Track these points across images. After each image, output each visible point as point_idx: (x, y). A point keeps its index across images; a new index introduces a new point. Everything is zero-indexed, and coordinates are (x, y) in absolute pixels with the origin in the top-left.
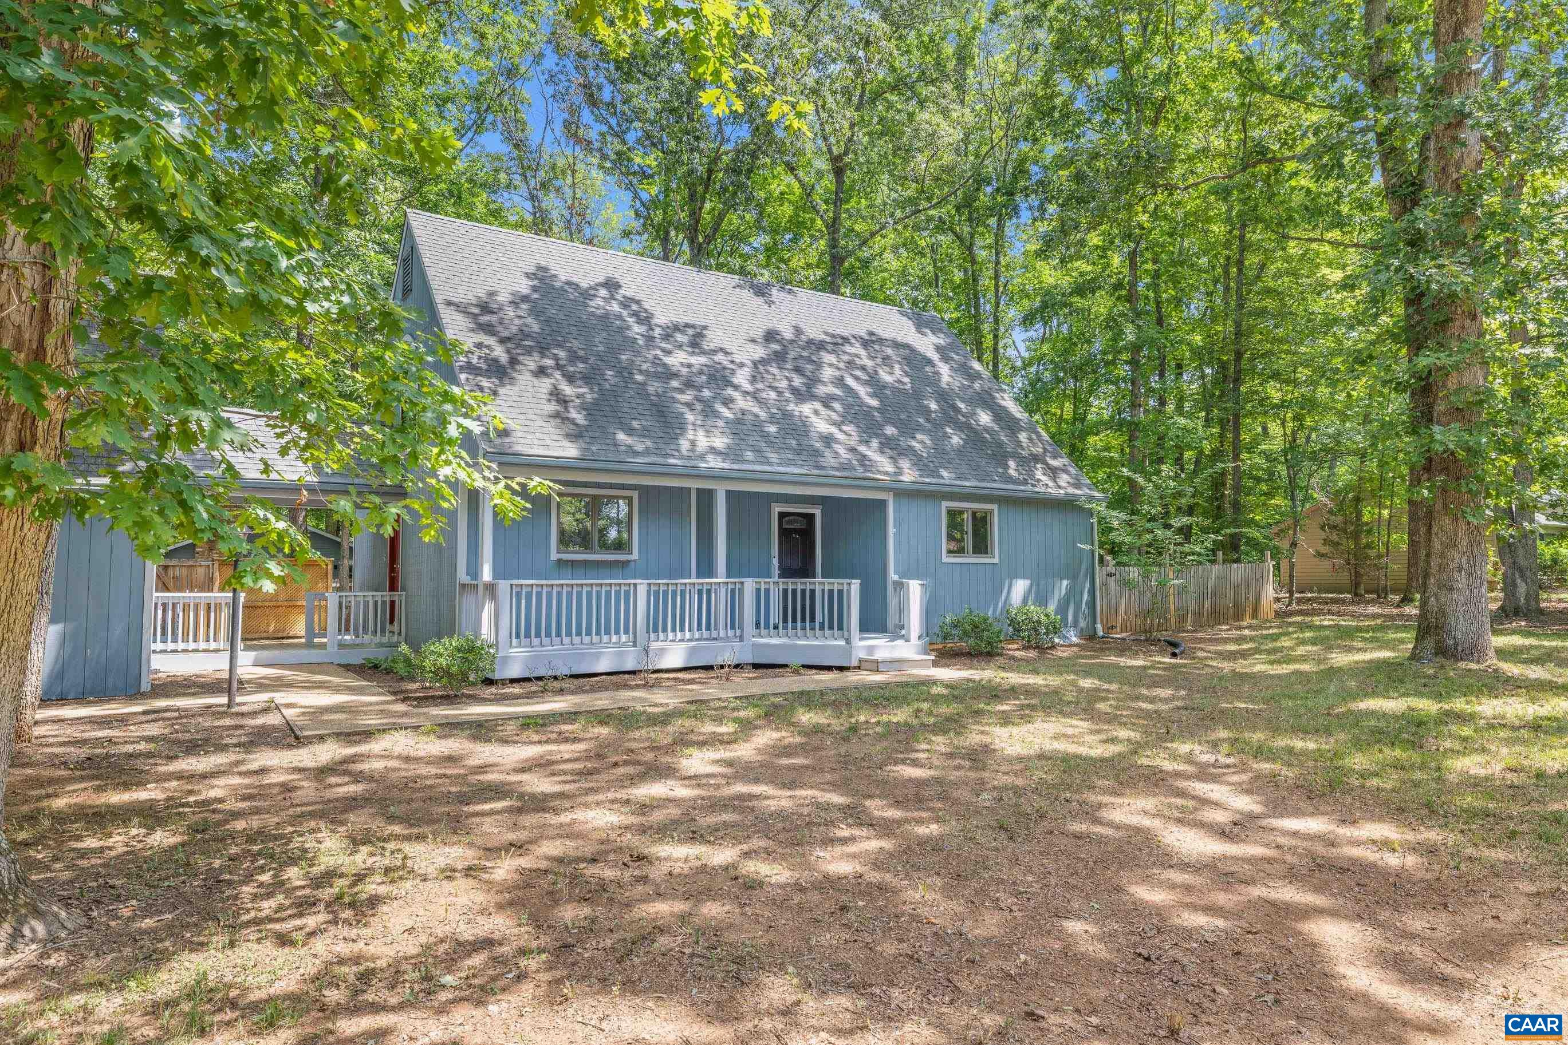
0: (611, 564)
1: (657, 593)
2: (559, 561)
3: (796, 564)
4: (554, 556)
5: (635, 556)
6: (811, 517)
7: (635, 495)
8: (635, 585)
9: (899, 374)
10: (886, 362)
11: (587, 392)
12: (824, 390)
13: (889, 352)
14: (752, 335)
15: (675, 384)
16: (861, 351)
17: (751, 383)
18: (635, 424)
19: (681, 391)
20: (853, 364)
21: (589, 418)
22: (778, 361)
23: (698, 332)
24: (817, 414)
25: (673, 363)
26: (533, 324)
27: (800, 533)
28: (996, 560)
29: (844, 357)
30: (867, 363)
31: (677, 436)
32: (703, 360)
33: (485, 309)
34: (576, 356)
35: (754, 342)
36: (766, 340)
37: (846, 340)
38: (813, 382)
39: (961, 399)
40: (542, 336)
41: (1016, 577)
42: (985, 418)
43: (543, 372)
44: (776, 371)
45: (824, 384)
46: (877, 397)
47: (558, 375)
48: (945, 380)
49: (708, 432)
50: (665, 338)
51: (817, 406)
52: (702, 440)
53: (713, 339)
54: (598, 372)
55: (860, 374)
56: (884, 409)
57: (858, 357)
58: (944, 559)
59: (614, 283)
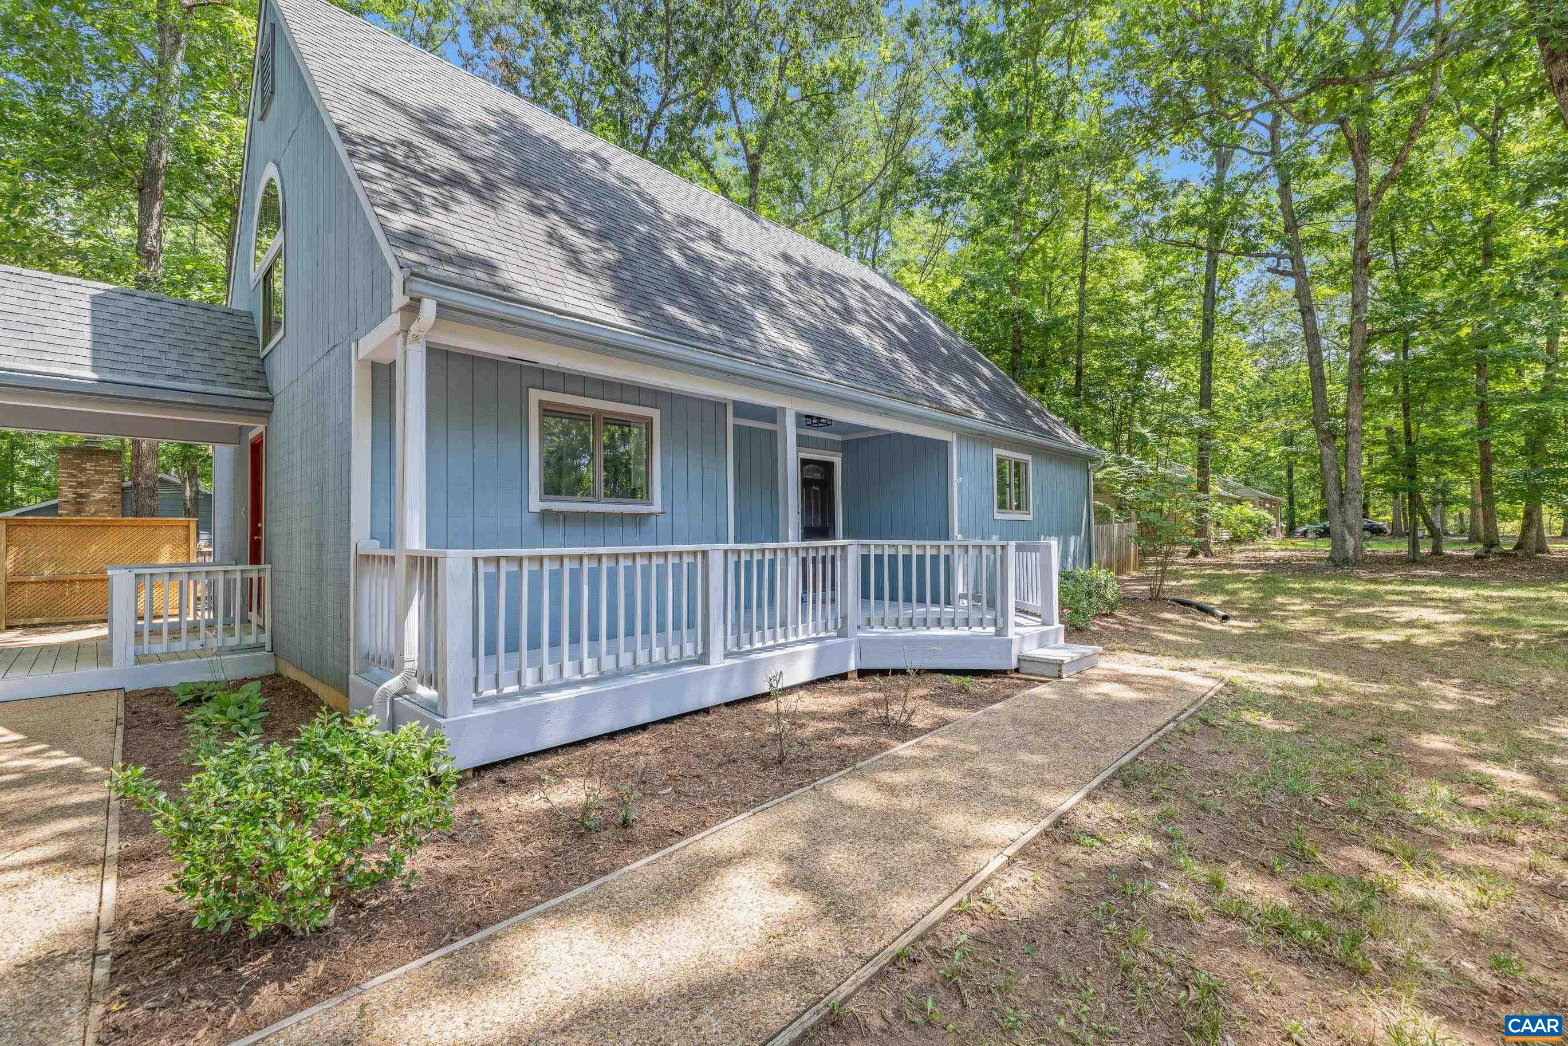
0: (623, 518)
2: (545, 514)
3: (816, 522)
4: (536, 504)
5: (656, 507)
6: (828, 466)
7: (655, 415)
8: (704, 553)
9: (903, 318)
10: (888, 306)
11: (604, 250)
12: (860, 317)
13: (885, 298)
14: (767, 250)
15: (718, 273)
16: (864, 291)
17: (791, 293)
18: (686, 305)
19: (728, 281)
20: (866, 301)
21: (619, 281)
22: (805, 280)
23: (712, 230)
24: (869, 337)
25: (702, 251)
26: (510, 158)
27: (819, 484)
28: (1031, 516)
29: (855, 293)
30: (875, 303)
31: (748, 330)
32: (731, 258)
33: (436, 119)
34: (578, 208)
35: (775, 257)
36: (785, 260)
37: (847, 279)
38: (847, 307)
39: (959, 350)
40: (525, 174)
41: (1044, 534)
42: (986, 371)
43: (535, 209)
44: (807, 289)
45: (857, 312)
46: (903, 333)
47: (557, 220)
48: (937, 332)
49: (781, 332)
50: (681, 225)
51: (865, 329)
52: (778, 340)
53: (730, 241)
54: (614, 233)
55: (877, 310)
56: (914, 345)
57: (865, 296)
58: (996, 515)
59: (600, 158)
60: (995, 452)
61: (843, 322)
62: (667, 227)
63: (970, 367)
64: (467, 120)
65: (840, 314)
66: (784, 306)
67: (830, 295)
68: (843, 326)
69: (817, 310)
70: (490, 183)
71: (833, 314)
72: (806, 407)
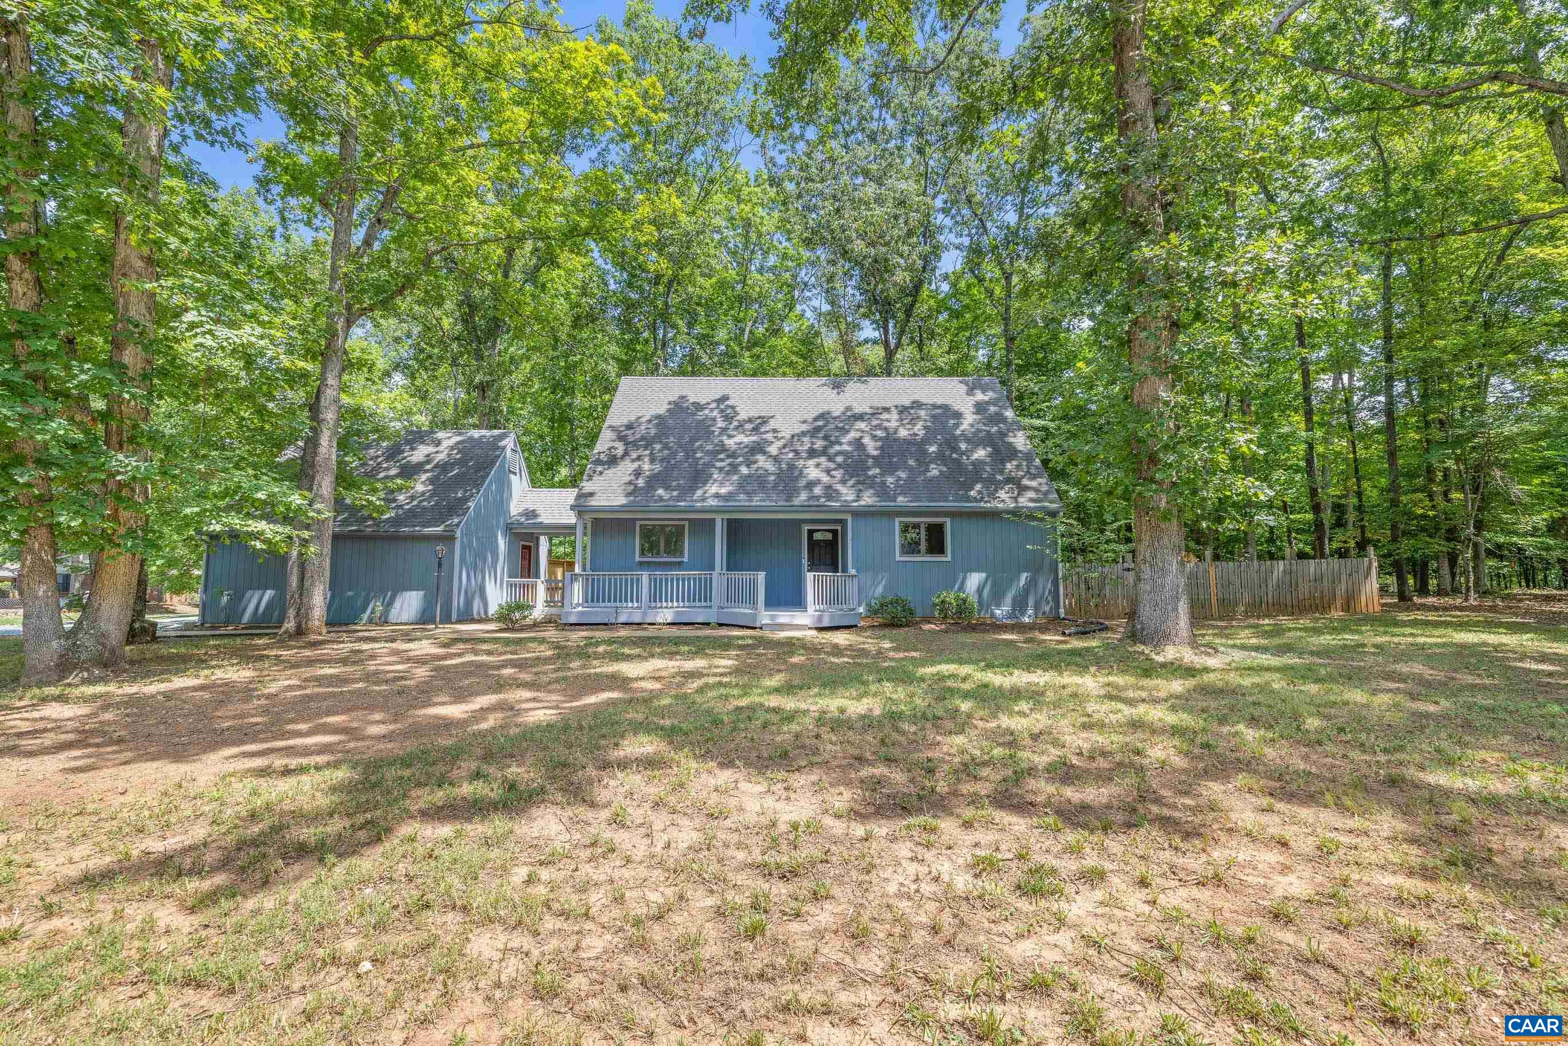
0: (671, 563)
1: (653, 580)
2: (640, 562)
5: (686, 559)
7: (686, 523)
9: (919, 429)
10: (913, 421)
11: (657, 467)
12: (837, 448)
13: (922, 413)
14: (806, 417)
15: (722, 456)
16: (894, 416)
17: (780, 449)
18: (674, 484)
19: (722, 460)
20: (879, 427)
21: (647, 483)
22: (814, 432)
23: (764, 420)
24: (818, 465)
25: (730, 443)
26: (653, 432)
27: (826, 542)
28: (949, 558)
29: (875, 423)
30: (893, 424)
31: (697, 488)
32: (754, 438)
33: (630, 427)
34: (666, 447)
35: (804, 422)
36: (816, 419)
37: (887, 410)
38: (832, 444)
39: (968, 441)
40: (653, 438)
41: (971, 570)
42: (980, 454)
43: (639, 458)
44: (806, 439)
45: (841, 444)
46: (881, 448)
47: (646, 459)
48: (962, 428)
49: (722, 484)
50: (737, 428)
51: (823, 460)
52: (713, 489)
53: (772, 424)
54: (674, 454)
55: (880, 433)
56: (882, 456)
57: (888, 421)
58: (898, 558)
59: (725, 398)
60: (897, 520)
61: (806, 459)
62: (720, 434)
63: (954, 456)
64: (647, 418)
65: (812, 453)
66: (756, 462)
67: (826, 438)
68: (802, 462)
69: (791, 455)
70: (626, 454)
71: (804, 455)
72: (726, 516)
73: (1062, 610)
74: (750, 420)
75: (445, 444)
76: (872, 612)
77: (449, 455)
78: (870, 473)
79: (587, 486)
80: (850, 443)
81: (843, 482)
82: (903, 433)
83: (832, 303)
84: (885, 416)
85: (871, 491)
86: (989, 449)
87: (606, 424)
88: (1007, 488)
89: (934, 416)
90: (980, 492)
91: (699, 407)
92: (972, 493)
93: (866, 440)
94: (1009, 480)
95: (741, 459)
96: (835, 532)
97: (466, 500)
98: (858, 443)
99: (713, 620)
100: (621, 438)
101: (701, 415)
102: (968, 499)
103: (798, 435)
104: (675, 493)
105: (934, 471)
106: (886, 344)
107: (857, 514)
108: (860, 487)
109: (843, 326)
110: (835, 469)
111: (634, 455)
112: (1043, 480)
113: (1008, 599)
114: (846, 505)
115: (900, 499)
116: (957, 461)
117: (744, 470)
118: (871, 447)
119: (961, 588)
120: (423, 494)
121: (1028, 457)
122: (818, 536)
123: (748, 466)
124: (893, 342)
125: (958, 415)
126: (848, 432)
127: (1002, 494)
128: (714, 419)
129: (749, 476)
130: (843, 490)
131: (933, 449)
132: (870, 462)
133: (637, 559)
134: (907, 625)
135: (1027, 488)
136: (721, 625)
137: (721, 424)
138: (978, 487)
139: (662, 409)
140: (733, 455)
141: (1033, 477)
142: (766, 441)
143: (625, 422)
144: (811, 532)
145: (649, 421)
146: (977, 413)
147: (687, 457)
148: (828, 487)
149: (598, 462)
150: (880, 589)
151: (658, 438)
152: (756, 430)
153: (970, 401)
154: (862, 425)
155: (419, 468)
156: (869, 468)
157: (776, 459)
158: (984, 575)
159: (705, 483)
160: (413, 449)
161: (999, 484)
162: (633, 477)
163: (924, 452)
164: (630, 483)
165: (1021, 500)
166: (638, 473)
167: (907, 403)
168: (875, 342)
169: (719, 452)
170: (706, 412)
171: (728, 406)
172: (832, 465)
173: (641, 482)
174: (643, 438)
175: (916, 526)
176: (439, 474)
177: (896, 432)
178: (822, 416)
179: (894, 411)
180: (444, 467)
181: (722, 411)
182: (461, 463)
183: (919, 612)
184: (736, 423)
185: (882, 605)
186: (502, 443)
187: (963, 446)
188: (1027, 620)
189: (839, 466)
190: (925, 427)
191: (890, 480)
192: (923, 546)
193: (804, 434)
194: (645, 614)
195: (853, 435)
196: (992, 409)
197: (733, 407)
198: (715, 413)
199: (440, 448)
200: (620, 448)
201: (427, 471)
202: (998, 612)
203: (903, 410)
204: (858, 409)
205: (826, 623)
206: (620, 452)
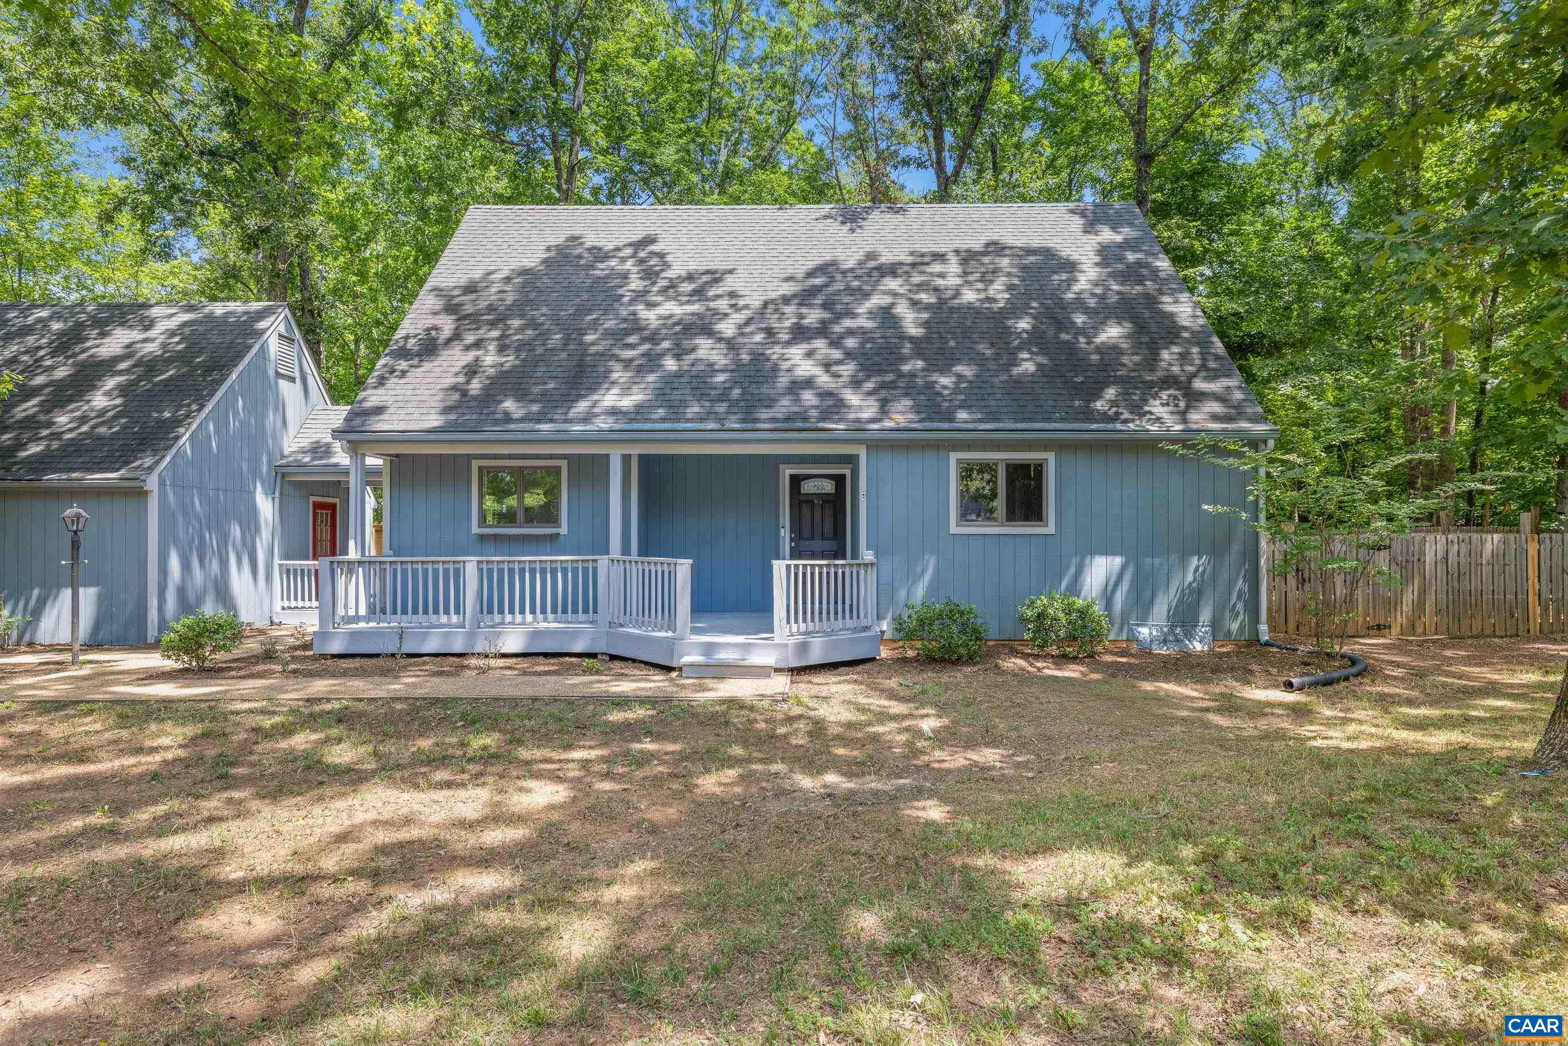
0: (538, 538)
1: (490, 572)
2: (481, 535)
5: (564, 530)
6: (841, 479)
7: (564, 464)
9: (998, 290)
10: (986, 279)
11: (510, 360)
12: (848, 323)
13: (1005, 262)
14: (790, 271)
15: (632, 339)
16: (953, 267)
17: (740, 327)
18: (536, 390)
19: (631, 346)
20: (921, 287)
21: (486, 389)
22: (805, 297)
23: (716, 277)
24: (809, 354)
25: (650, 317)
26: (510, 299)
27: (825, 498)
28: (1051, 529)
29: (917, 279)
30: (953, 281)
31: (580, 397)
32: (695, 308)
33: (471, 288)
34: (532, 324)
35: (789, 279)
36: (811, 274)
37: (940, 257)
38: (838, 317)
39: (1087, 310)
40: (509, 308)
41: (1093, 553)
42: (1113, 333)
43: (478, 344)
44: (789, 310)
45: (854, 315)
46: (926, 324)
47: (492, 347)
48: (1076, 288)
49: (626, 391)
50: (664, 291)
51: (820, 344)
52: (610, 399)
53: (730, 283)
54: (544, 336)
55: (924, 297)
56: (927, 339)
57: (942, 275)
58: (954, 529)
59: (649, 240)
60: (954, 457)
61: (789, 343)
62: (632, 302)
63: (1064, 337)
64: (505, 273)
65: (800, 333)
66: (693, 350)
67: (826, 306)
68: (778, 349)
69: (759, 338)
70: (456, 336)
71: (785, 337)
72: (635, 450)
73: (1263, 627)
74: (690, 278)
75: (161, 327)
76: (905, 633)
77: (164, 346)
78: (906, 368)
79: (373, 397)
80: (871, 314)
81: (856, 383)
82: (969, 296)
83: (855, 119)
84: (937, 268)
85: (907, 402)
86: (1127, 325)
87: (427, 286)
88: (1164, 395)
89: (1024, 268)
90: (1113, 403)
91: (600, 255)
92: (1099, 405)
93: (902, 309)
94: (1169, 381)
95: (666, 345)
96: (839, 480)
97: (176, 422)
98: (886, 316)
99: (601, 647)
100: (451, 308)
101: (601, 269)
102: (1089, 415)
103: (773, 301)
104: (535, 408)
105: (1027, 365)
106: (940, 165)
107: (875, 446)
108: (883, 393)
109: (871, 155)
110: (839, 362)
111: (470, 338)
112: (1233, 382)
113: (1161, 608)
114: (859, 426)
115: (962, 415)
116: (1071, 349)
117: (670, 364)
118: (911, 322)
119: (1074, 588)
120: (103, 412)
121: (1200, 339)
122: (808, 487)
123: (678, 357)
124: (950, 166)
125: (1071, 267)
126: (867, 295)
127: (1156, 408)
128: (625, 276)
129: (678, 375)
130: (853, 398)
131: (1024, 324)
132: (907, 349)
133: (475, 529)
134: (971, 659)
135: (1200, 397)
136: (613, 658)
137: (636, 284)
138: (1111, 393)
139: (532, 259)
140: (653, 338)
141: (1213, 376)
142: (715, 312)
143: (463, 280)
144: (796, 481)
145: (508, 280)
146: (1103, 263)
147: (567, 340)
148: (825, 394)
149: (403, 353)
150: (920, 592)
151: (518, 308)
152: (699, 293)
153: (1092, 242)
154: (892, 284)
155: (107, 366)
156: (903, 359)
157: (731, 345)
158: (1118, 561)
159: (593, 389)
160: (103, 335)
161: (1150, 389)
162: (461, 379)
163: (1006, 333)
164: (454, 388)
165: (1194, 416)
166: (471, 371)
167: (977, 245)
168: (921, 165)
169: (628, 333)
170: (613, 263)
171: (653, 254)
172: (836, 354)
173: (475, 386)
174: (491, 309)
175: (986, 468)
176: (140, 379)
177: (957, 294)
178: (822, 269)
179: (953, 259)
180: (150, 366)
181: (642, 261)
182: (181, 358)
183: (992, 631)
184: (662, 283)
185: (921, 622)
186: (262, 325)
187: (1079, 319)
188: (1198, 647)
189: (849, 355)
190: (1010, 288)
191: (945, 381)
192: (1000, 504)
193: (786, 300)
194: (471, 636)
195: (877, 300)
196: (1131, 257)
197: (661, 256)
198: (629, 265)
199: (151, 334)
200: (447, 325)
201: (120, 373)
202: (1144, 632)
203: (967, 257)
204: (887, 258)
205: (815, 657)
206: (447, 331)
